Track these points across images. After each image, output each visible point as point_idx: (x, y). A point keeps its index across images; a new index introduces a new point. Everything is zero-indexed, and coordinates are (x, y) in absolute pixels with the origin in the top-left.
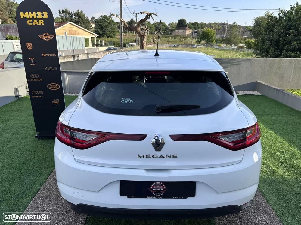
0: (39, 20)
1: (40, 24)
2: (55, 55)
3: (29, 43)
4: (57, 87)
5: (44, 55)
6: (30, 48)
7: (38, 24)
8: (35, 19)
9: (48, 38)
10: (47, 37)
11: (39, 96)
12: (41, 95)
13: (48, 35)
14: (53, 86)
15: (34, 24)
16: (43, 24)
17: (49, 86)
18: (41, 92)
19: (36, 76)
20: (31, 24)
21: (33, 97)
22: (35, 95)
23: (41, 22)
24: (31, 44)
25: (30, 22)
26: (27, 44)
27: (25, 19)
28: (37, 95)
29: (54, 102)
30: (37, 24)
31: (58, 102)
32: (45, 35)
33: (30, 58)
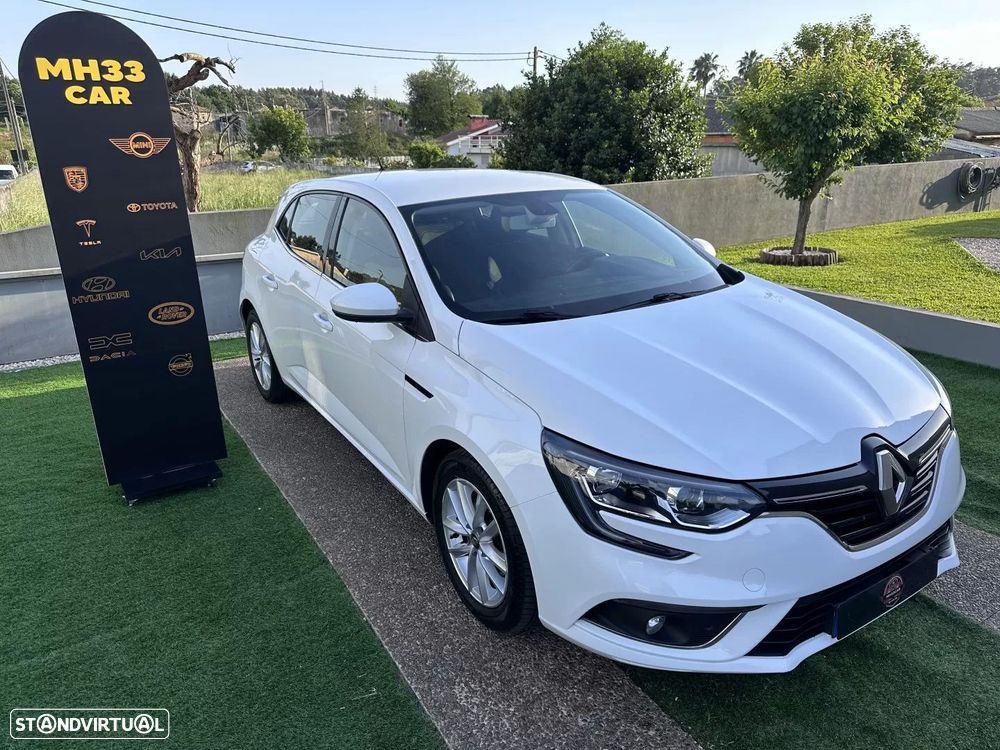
0: (112, 88)
1: (116, 101)
2: (174, 205)
3: (75, 169)
4: (185, 313)
5: (133, 207)
6: (81, 187)
7: (107, 101)
8: (97, 83)
9: (148, 150)
10: (144, 145)
11: (116, 355)
12: (126, 349)
13: (146, 140)
14: (170, 313)
15: (93, 100)
16: (128, 102)
17: (155, 315)
18: (126, 338)
19: (104, 284)
20: (82, 101)
21: (94, 359)
22: (100, 353)
23: (120, 93)
24: (83, 170)
25: (76, 95)
26: (66, 170)
27: (58, 83)
28: (109, 351)
29: (173, 367)
30: (105, 103)
31: (188, 364)
32: (135, 141)
33: (78, 223)
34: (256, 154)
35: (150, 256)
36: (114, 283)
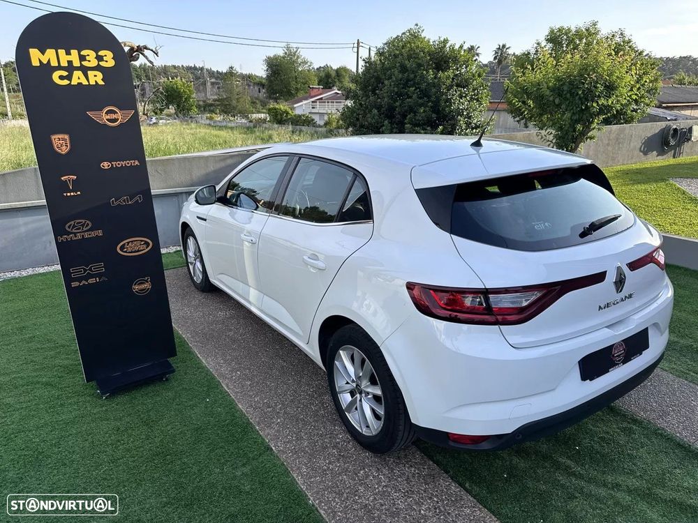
0: (89, 72)
1: (92, 82)
2: (137, 163)
3: (60, 136)
4: (145, 246)
5: (105, 165)
6: (64, 150)
7: (85, 82)
8: (77, 69)
9: (117, 120)
10: (113, 116)
11: (91, 281)
12: (100, 275)
13: (115, 112)
14: (134, 246)
15: (74, 82)
16: (101, 83)
17: (122, 248)
18: (99, 267)
19: (83, 225)
20: (66, 82)
21: (75, 284)
22: (79, 280)
23: (95, 76)
24: (67, 137)
25: (61, 78)
26: (53, 137)
27: (47, 69)
28: (90, 276)
29: (136, 288)
30: (84, 84)
31: (147, 286)
32: (107, 113)
33: (62, 178)
34: (159, 112)
35: (118, 202)
36: (90, 226)
